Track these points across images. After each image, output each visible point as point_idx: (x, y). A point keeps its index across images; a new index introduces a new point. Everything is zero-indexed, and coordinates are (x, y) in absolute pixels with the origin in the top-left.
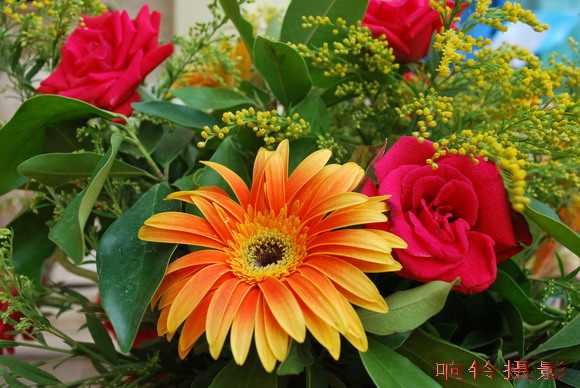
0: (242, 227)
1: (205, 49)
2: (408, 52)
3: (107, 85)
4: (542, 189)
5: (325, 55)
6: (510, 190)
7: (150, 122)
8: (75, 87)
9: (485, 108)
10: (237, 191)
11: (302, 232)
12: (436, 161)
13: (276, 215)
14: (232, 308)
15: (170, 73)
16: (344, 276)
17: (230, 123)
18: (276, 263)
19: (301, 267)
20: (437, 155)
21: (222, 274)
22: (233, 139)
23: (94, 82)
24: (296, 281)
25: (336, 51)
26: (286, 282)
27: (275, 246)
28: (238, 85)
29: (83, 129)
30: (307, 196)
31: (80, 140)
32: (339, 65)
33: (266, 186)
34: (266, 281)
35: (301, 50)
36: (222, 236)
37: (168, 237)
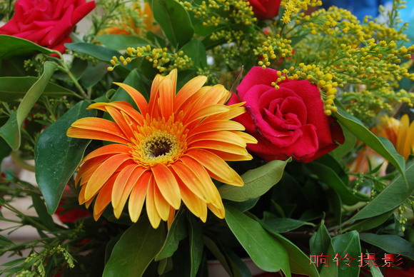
0: (141, 129)
1: (120, 7)
2: (265, 11)
3: (46, 30)
4: (357, 110)
5: (203, 10)
6: (324, 101)
7: (79, 59)
8: (24, 31)
9: (319, 53)
10: (139, 104)
11: (184, 133)
12: (278, 84)
13: (166, 121)
14: (131, 183)
15: (95, 24)
16: (211, 163)
17: (132, 55)
18: (165, 154)
19: (182, 157)
20: (279, 80)
21: (125, 160)
22: (138, 71)
23: (37, 28)
24: (177, 166)
25: (210, 5)
26: (170, 168)
27: (165, 143)
28: (145, 35)
29: (28, 62)
30: (188, 108)
31: (27, 69)
32: (214, 18)
33: (160, 100)
34: (156, 166)
35: (186, 5)
36: (127, 135)
37: (88, 134)
